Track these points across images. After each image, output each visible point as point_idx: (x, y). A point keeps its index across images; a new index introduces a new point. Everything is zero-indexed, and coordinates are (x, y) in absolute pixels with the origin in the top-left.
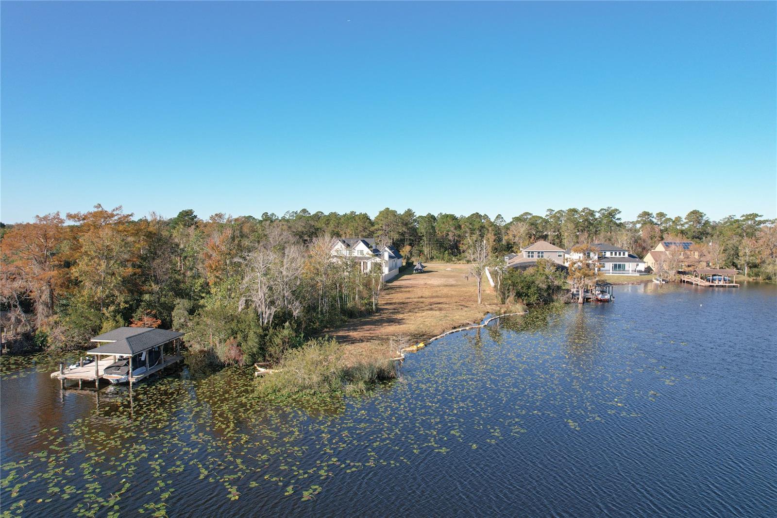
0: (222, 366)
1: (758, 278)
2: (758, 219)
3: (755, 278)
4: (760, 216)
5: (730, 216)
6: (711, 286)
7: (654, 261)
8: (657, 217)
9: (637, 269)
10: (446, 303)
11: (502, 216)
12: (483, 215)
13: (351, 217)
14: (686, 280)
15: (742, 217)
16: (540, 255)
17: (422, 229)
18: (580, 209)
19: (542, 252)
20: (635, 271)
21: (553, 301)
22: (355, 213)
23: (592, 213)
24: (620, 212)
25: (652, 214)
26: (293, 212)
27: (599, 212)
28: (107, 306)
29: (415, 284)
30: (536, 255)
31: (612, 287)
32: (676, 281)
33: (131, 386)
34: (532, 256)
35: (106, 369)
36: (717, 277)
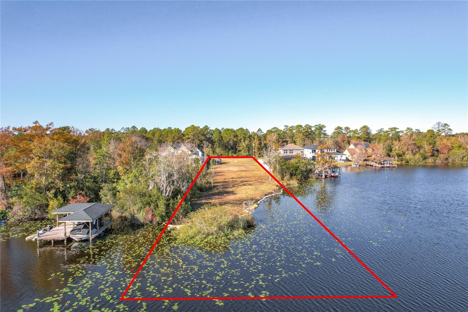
0: (142, 225)
1: (402, 162)
2: (397, 130)
3: (401, 162)
4: (398, 129)
5: (381, 129)
6: (383, 167)
7: (350, 154)
8: (345, 129)
9: (342, 159)
10: (250, 181)
11: (261, 130)
12: (245, 129)
13: (170, 131)
14: (369, 164)
15: (389, 129)
16: (291, 152)
17: (215, 137)
18: (303, 126)
19: (292, 150)
20: (341, 160)
21: (309, 178)
22: (171, 128)
23: (310, 127)
24: (325, 127)
25: (342, 128)
26: (127, 128)
27: (314, 127)
28: (49, 190)
29: (223, 171)
30: (288, 151)
31: (339, 169)
32: (364, 165)
33: (91, 241)
34: (287, 153)
35: (71, 231)
36: (386, 162)
